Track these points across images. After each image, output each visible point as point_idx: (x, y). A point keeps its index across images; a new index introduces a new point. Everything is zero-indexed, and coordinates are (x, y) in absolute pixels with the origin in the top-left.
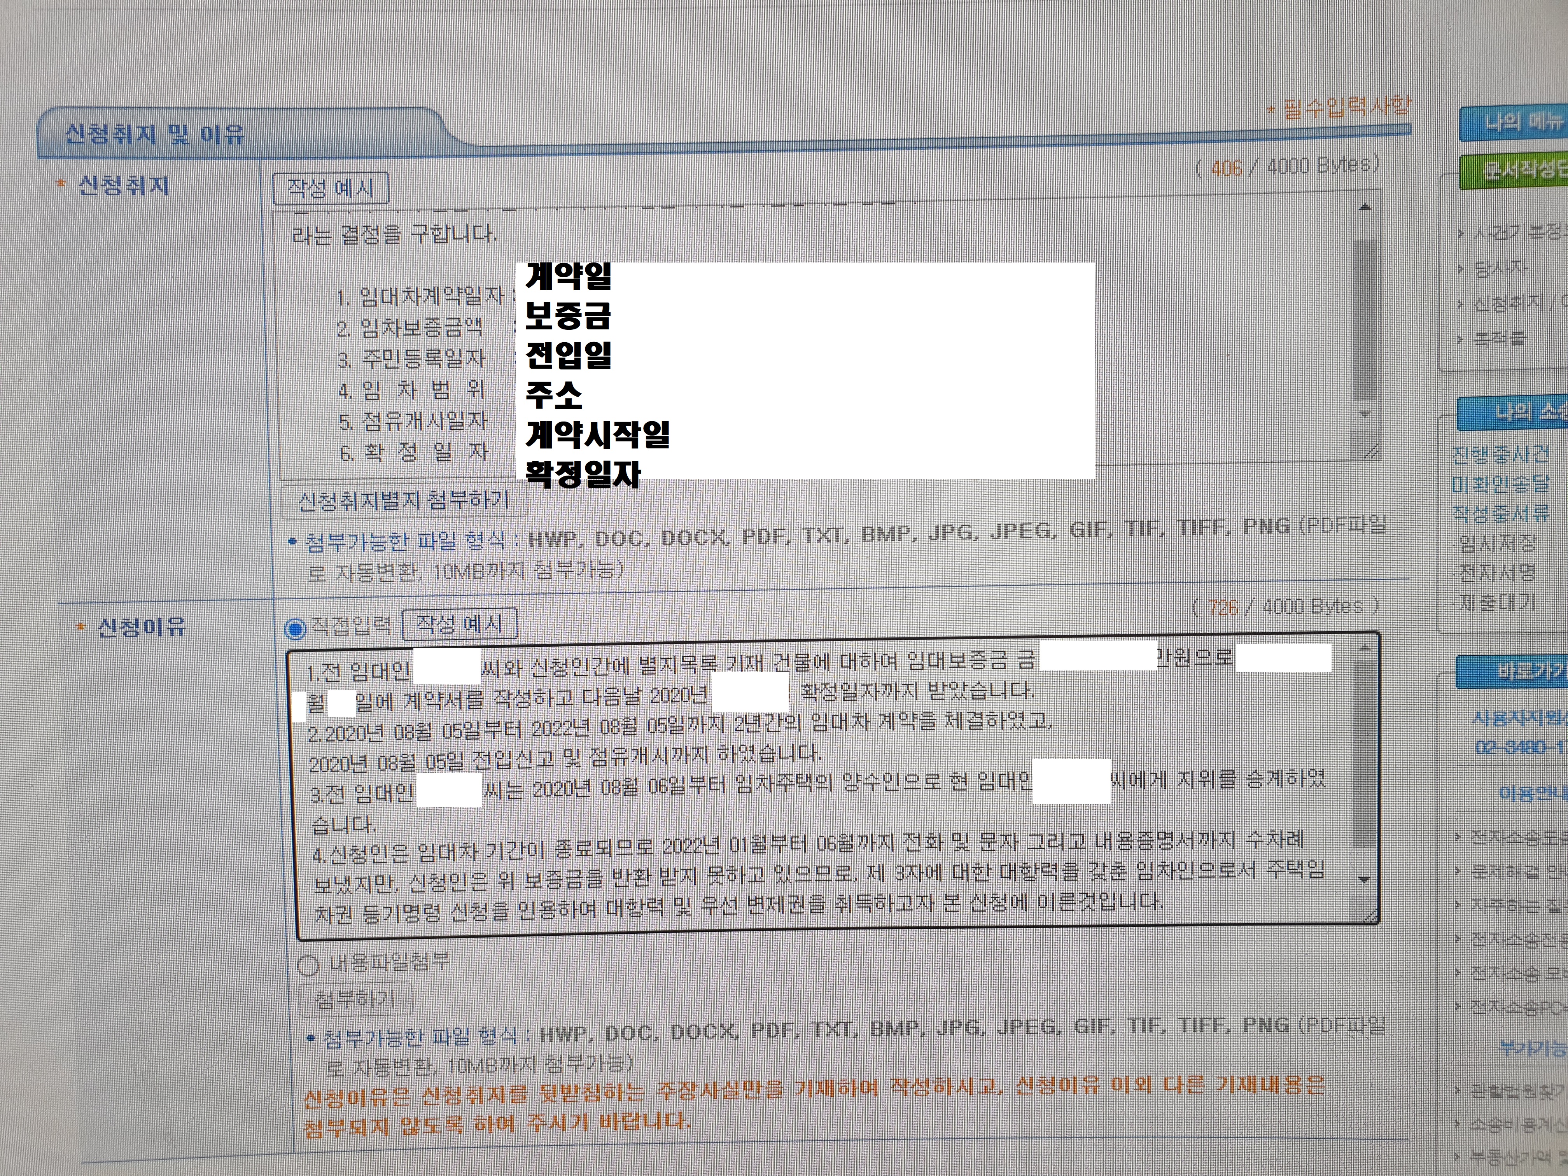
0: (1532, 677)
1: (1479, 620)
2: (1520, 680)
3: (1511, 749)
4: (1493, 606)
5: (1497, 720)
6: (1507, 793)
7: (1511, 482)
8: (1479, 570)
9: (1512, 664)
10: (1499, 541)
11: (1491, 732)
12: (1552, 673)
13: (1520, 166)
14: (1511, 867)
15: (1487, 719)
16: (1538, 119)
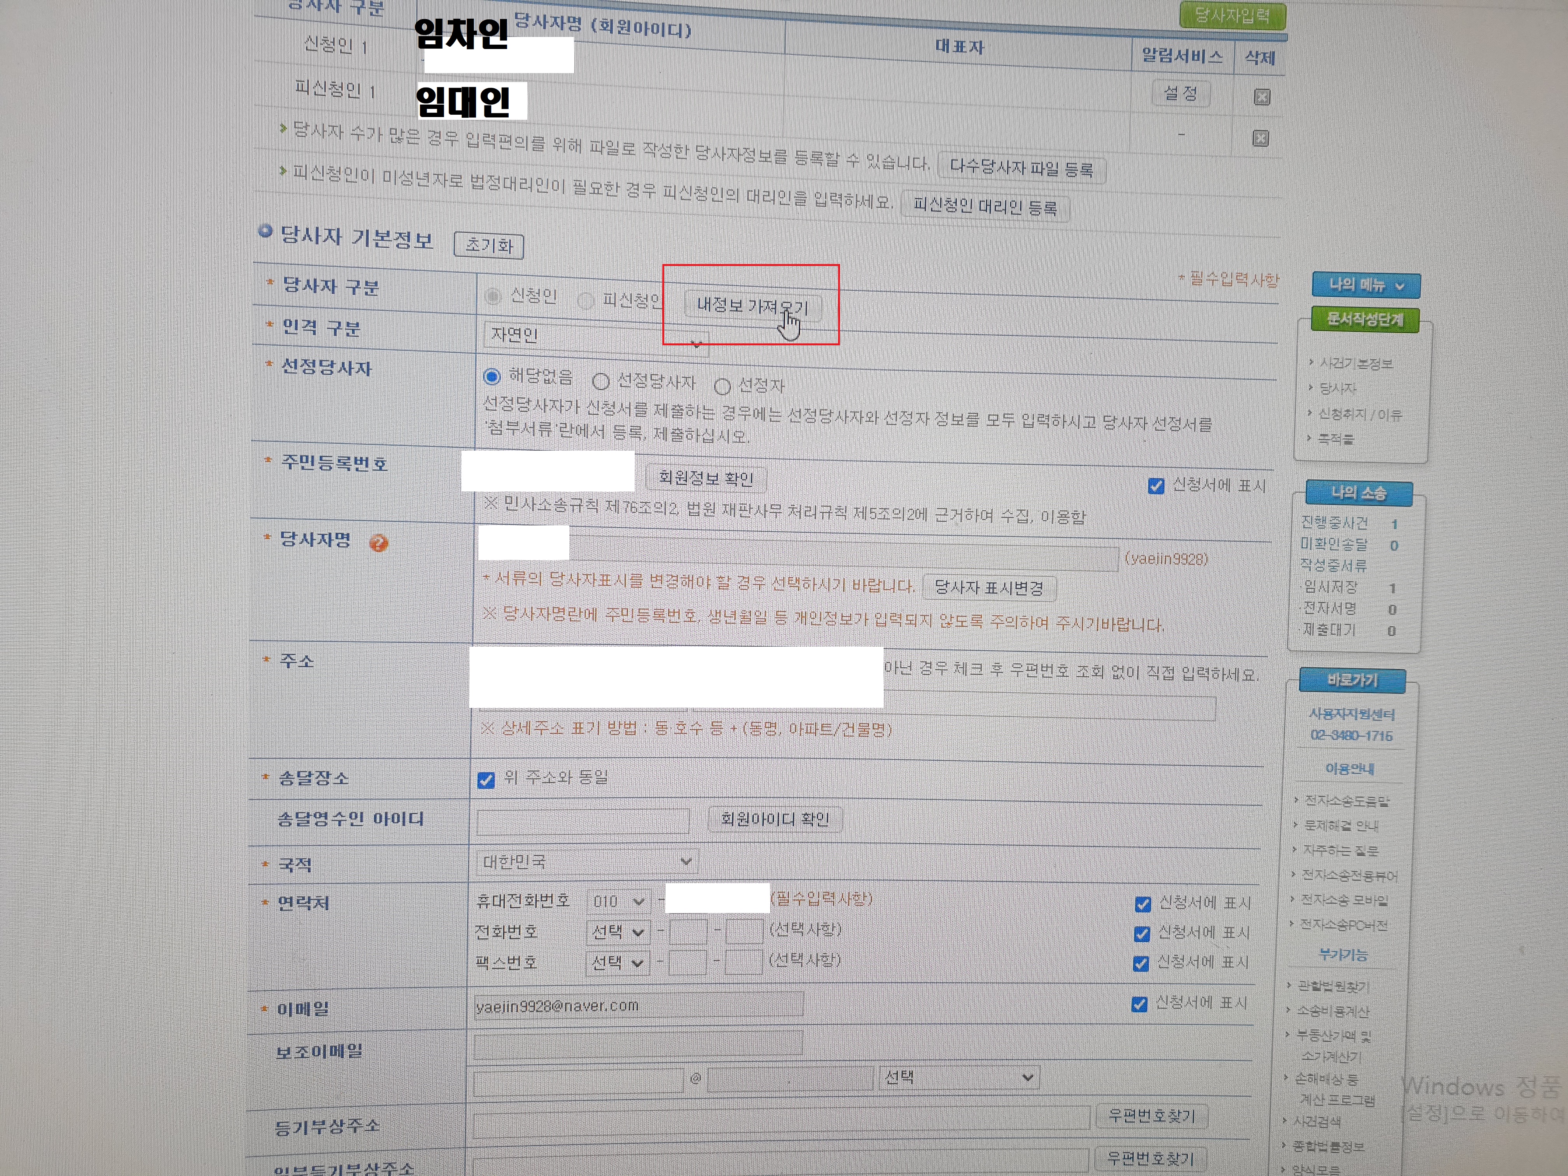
0: (1351, 684)
1: (1316, 642)
2: (1344, 687)
3: (1335, 737)
4: (1326, 632)
5: (1327, 715)
6: (1331, 768)
7: (1341, 543)
8: (1317, 606)
9: (1338, 674)
10: (1332, 585)
11: (1321, 724)
12: (1365, 682)
13: (1353, 316)
14: (1332, 822)
15: (1320, 714)
16: (1367, 283)
